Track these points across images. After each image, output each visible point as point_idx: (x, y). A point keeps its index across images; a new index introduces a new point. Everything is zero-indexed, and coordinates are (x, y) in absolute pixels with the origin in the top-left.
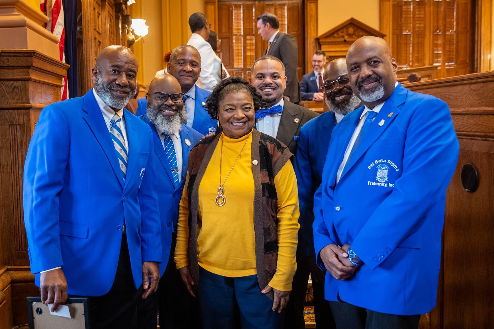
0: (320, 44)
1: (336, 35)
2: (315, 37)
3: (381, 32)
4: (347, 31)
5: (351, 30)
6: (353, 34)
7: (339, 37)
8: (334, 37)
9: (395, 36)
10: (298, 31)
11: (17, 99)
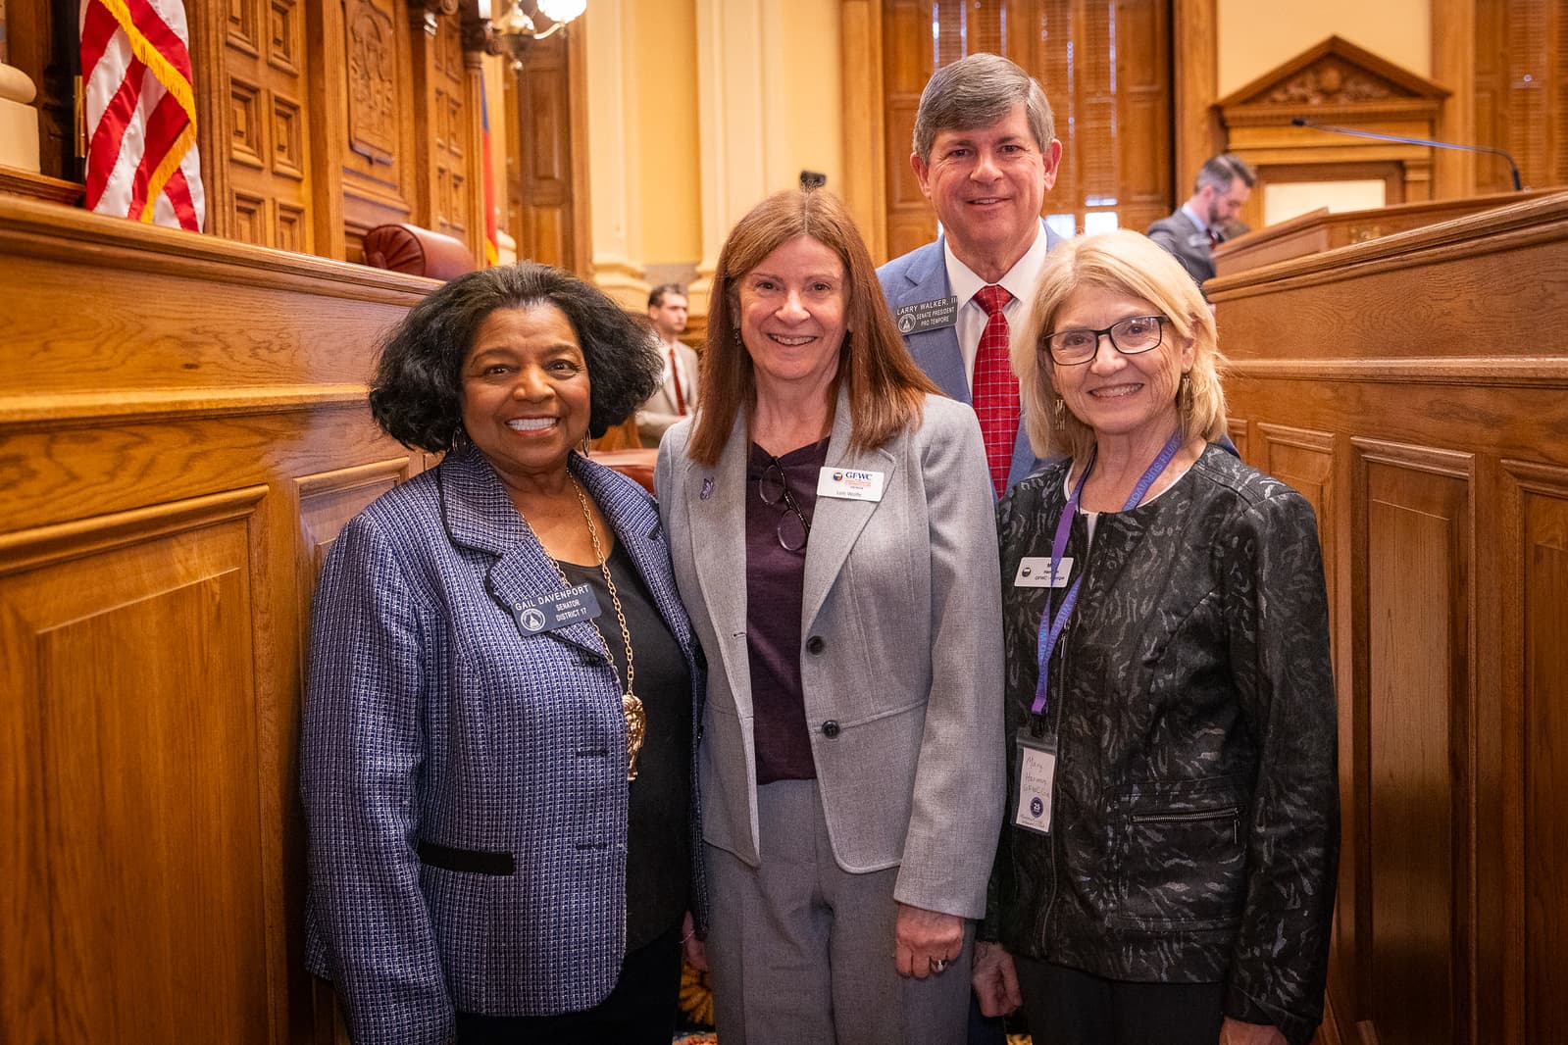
0: (1227, 124)
1: (1279, 96)
2: (1210, 102)
3: (1436, 82)
4: (1318, 82)
5: (1331, 77)
6: (1339, 91)
7: (1291, 100)
8: (1274, 101)
9: (1487, 95)
10: (1153, 83)
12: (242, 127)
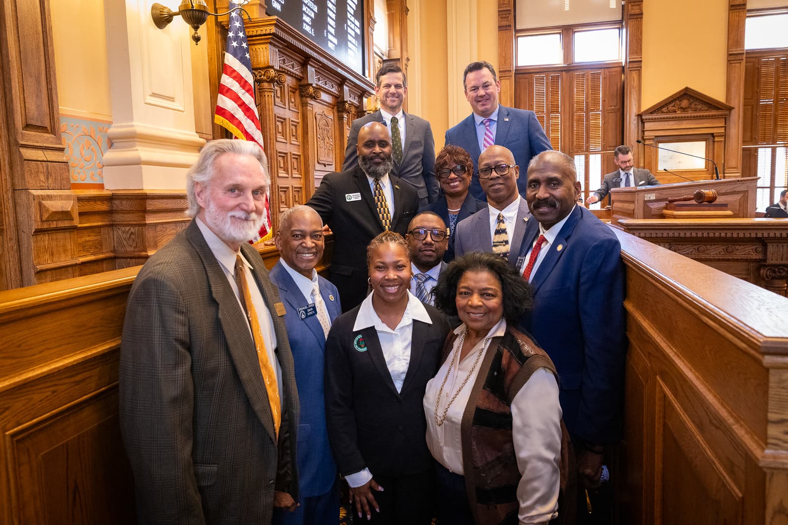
0: (644, 121)
2: (637, 113)
3: (728, 104)
4: (680, 104)
5: (685, 103)
6: (688, 108)
7: (669, 112)
8: (663, 112)
9: (749, 107)
10: (616, 106)
11: (134, 247)
12: (283, 200)
